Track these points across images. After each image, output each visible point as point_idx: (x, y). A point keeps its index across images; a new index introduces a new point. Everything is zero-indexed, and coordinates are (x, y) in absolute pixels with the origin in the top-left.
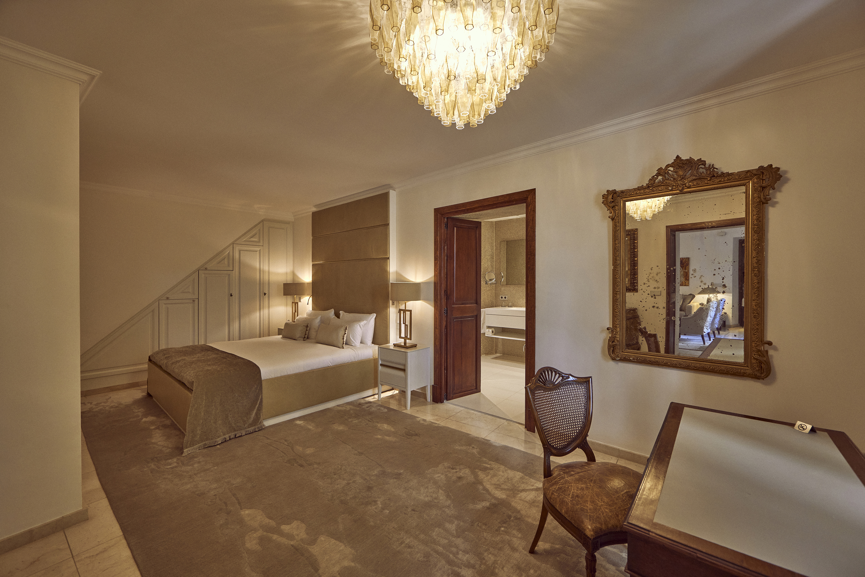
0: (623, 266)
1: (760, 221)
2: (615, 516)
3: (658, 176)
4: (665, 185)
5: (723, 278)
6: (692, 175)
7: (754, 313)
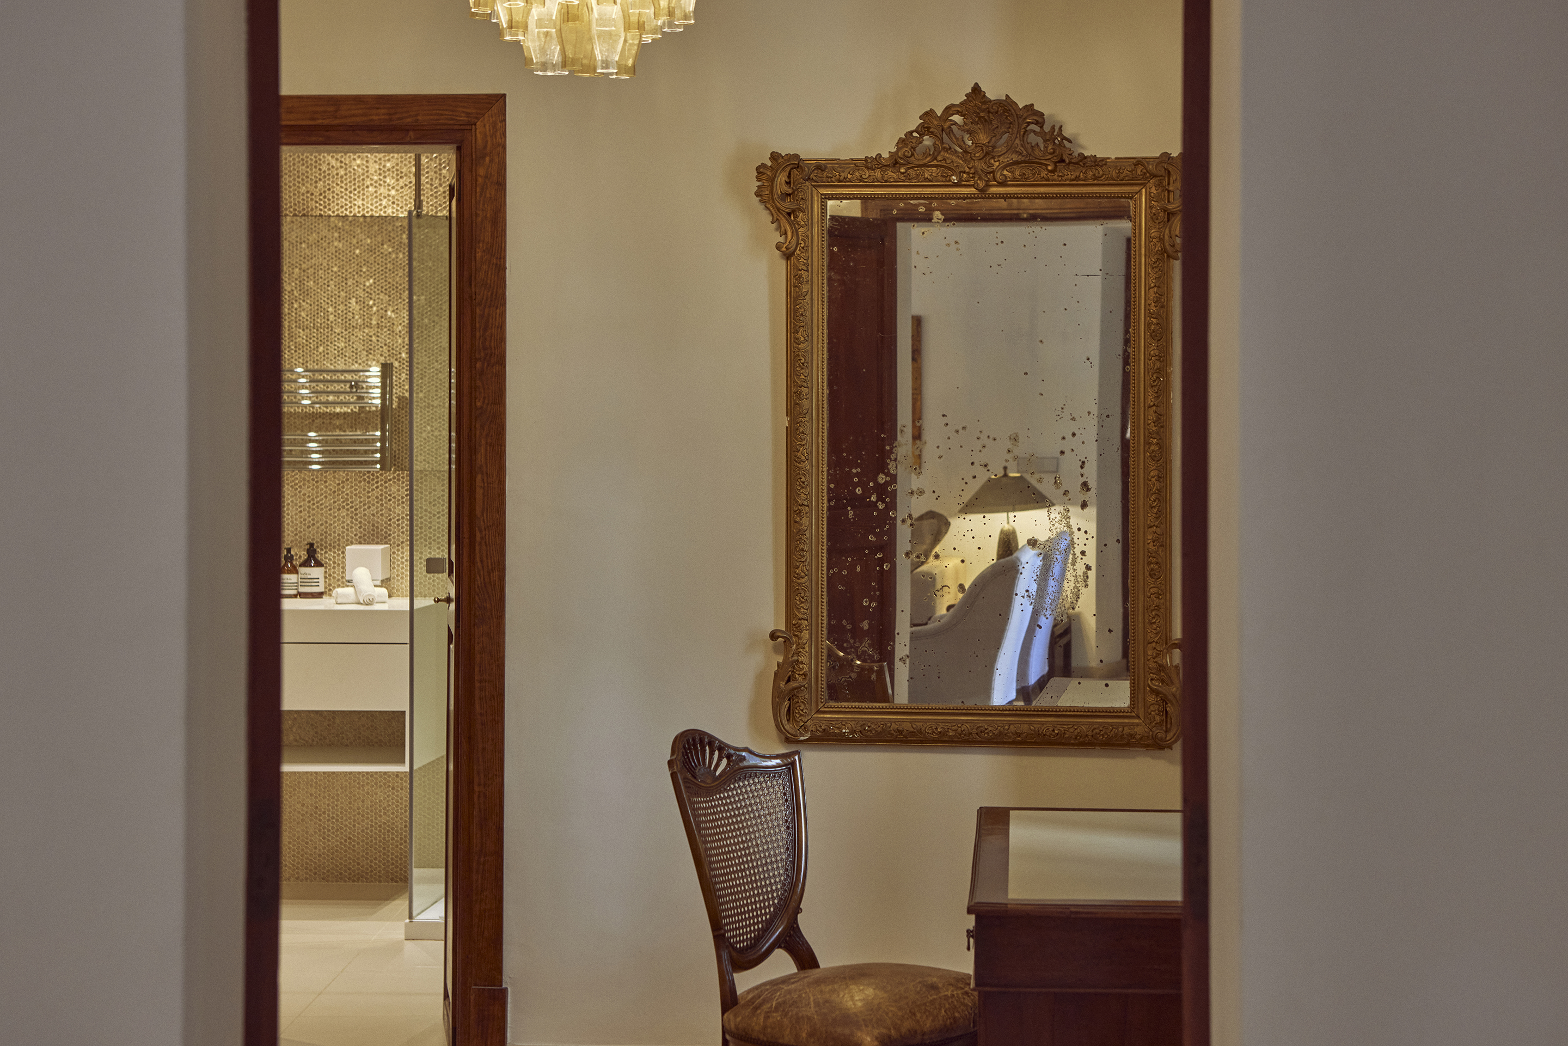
0: (818, 416)
1: (1162, 307)
2: (910, 1015)
3: (921, 135)
4: (941, 166)
5: (1083, 463)
6: (1010, 148)
7: (1149, 563)
